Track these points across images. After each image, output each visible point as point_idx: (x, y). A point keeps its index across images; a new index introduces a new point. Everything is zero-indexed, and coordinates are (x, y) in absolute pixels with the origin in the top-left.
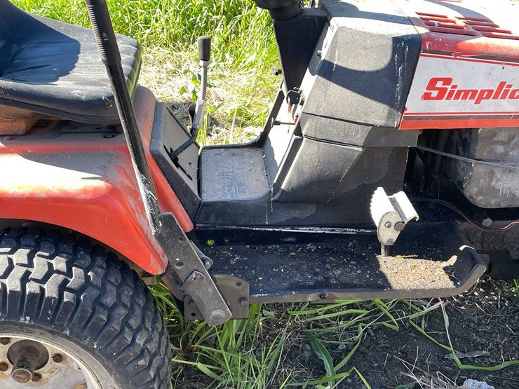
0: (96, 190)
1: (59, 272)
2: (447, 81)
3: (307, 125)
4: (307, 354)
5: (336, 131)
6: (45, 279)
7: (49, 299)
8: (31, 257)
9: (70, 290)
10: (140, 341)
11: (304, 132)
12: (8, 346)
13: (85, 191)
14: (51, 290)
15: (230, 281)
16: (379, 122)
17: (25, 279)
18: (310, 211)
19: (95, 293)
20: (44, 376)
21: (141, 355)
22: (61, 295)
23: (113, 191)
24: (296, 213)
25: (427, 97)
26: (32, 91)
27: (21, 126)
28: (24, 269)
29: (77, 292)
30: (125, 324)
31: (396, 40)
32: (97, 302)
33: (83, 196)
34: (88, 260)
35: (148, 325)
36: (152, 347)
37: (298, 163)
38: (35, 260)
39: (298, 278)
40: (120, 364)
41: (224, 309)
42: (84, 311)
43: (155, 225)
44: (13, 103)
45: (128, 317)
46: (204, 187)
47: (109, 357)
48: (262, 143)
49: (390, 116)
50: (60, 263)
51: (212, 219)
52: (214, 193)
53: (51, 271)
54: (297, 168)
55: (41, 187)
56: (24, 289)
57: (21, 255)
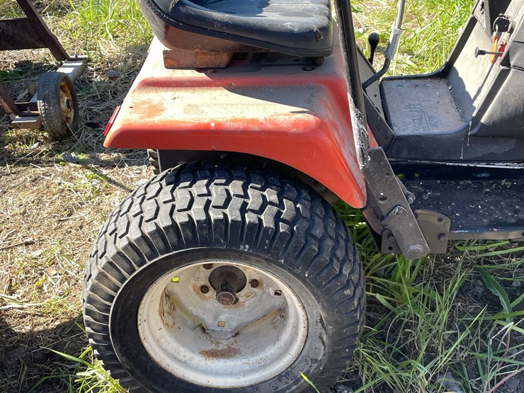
0: (306, 123)
1: (272, 203)
3: (517, 55)
4: (479, 290)
6: (260, 211)
7: (267, 229)
8: (245, 188)
9: (284, 221)
10: (346, 272)
11: (512, 63)
12: (210, 271)
13: (296, 124)
14: (267, 220)
15: (431, 216)
17: (243, 209)
18: (508, 146)
19: (306, 224)
20: (241, 299)
21: (346, 286)
22: (277, 226)
23: (321, 126)
24: (493, 148)
26: (247, 23)
27: (224, 58)
28: (242, 200)
29: (291, 223)
30: (333, 255)
32: (309, 233)
33: (294, 130)
34: (294, 194)
35: (351, 257)
36: (355, 277)
37: (503, 95)
38: (250, 191)
39: (497, 215)
40: (328, 292)
41: (423, 244)
42: (298, 241)
43: (364, 159)
44: (228, 36)
45: (334, 249)
47: (319, 286)
48: (447, 73)
50: (271, 195)
51: (405, 154)
52: (404, 125)
53: (265, 203)
55: (254, 121)
56: (243, 218)
57: (236, 187)
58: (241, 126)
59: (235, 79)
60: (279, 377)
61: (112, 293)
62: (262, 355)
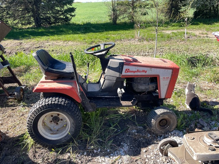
0: (70, 87)
1: (64, 101)
2: (129, 69)
3: (106, 77)
4: (108, 124)
5: (111, 78)
6: (61, 102)
7: (62, 105)
8: (59, 99)
9: (66, 104)
10: (77, 113)
11: (105, 79)
12: (52, 117)
13: (68, 88)
14: (62, 103)
15: (93, 104)
16: (118, 76)
17: (58, 102)
18: (107, 93)
19: (70, 105)
20: (59, 123)
21: (77, 116)
22: (64, 105)
23: (72, 88)
24: (105, 94)
25: (125, 72)
27: (56, 78)
28: (58, 100)
29: (67, 104)
30: (75, 110)
31: (120, 63)
32: (70, 106)
34: (68, 100)
35: (79, 111)
36: (79, 115)
38: (60, 99)
39: (105, 104)
40: (74, 117)
41: (92, 109)
42: (68, 107)
43: (80, 93)
44: (56, 73)
45: (75, 109)
46: (88, 89)
47: (72, 116)
48: (99, 82)
49: (120, 75)
50: (64, 100)
51: (89, 95)
52: (90, 90)
53: (62, 101)
54: (104, 85)
55: (61, 87)
56: (58, 103)
57: (57, 98)
58: (58, 88)
59: (58, 81)
60: (66, 136)
61: (33, 119)
62: (62, 133)
